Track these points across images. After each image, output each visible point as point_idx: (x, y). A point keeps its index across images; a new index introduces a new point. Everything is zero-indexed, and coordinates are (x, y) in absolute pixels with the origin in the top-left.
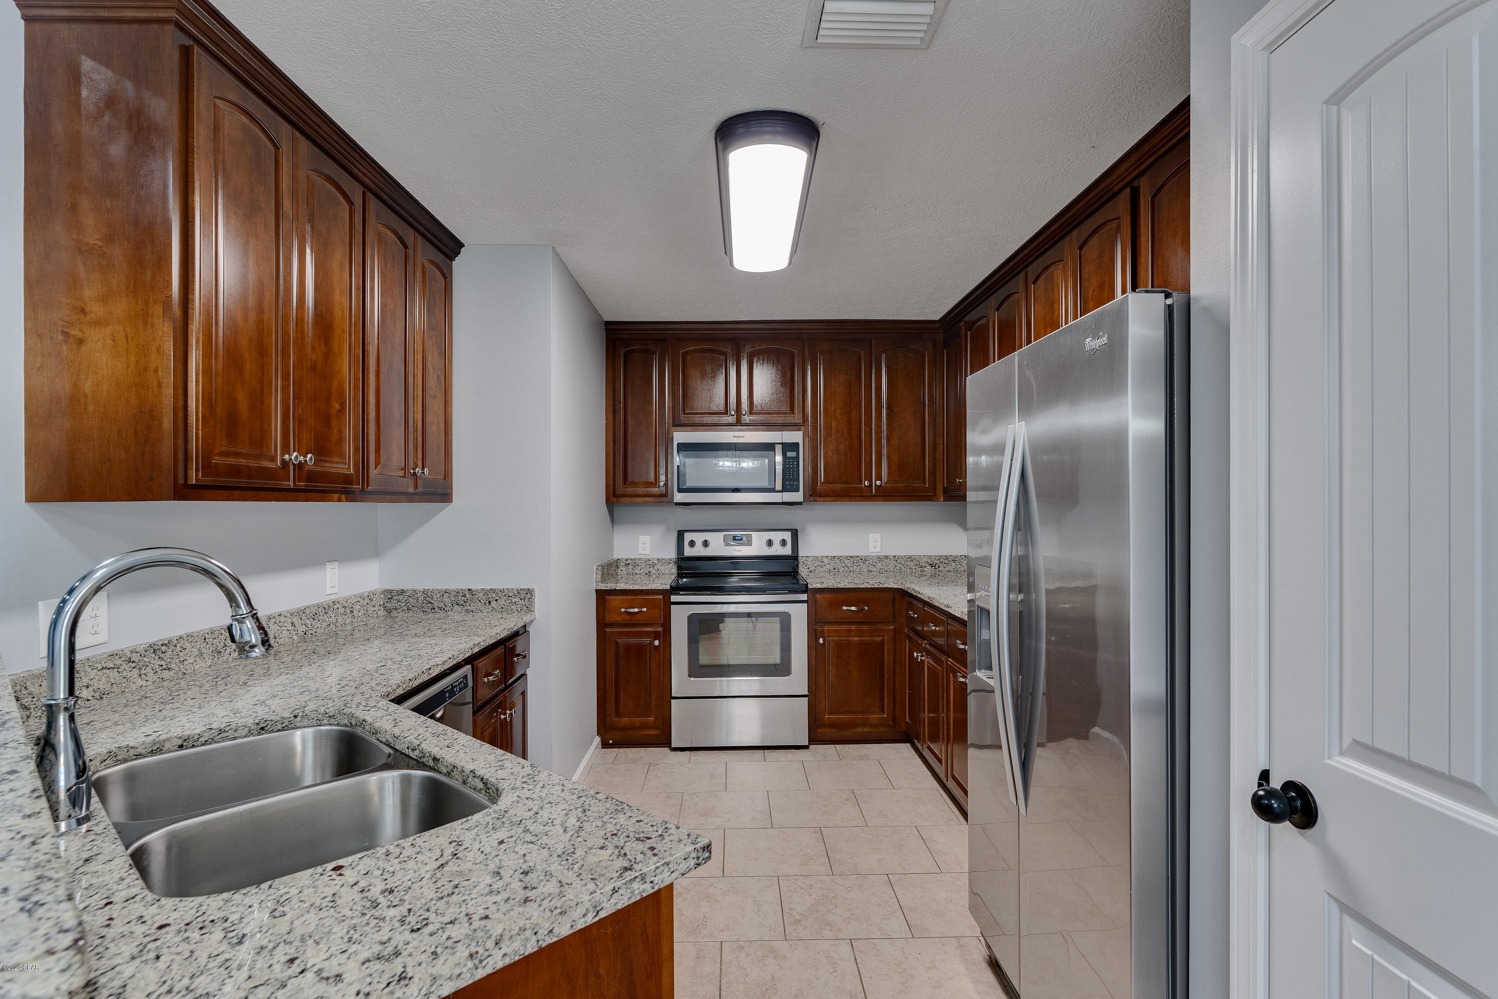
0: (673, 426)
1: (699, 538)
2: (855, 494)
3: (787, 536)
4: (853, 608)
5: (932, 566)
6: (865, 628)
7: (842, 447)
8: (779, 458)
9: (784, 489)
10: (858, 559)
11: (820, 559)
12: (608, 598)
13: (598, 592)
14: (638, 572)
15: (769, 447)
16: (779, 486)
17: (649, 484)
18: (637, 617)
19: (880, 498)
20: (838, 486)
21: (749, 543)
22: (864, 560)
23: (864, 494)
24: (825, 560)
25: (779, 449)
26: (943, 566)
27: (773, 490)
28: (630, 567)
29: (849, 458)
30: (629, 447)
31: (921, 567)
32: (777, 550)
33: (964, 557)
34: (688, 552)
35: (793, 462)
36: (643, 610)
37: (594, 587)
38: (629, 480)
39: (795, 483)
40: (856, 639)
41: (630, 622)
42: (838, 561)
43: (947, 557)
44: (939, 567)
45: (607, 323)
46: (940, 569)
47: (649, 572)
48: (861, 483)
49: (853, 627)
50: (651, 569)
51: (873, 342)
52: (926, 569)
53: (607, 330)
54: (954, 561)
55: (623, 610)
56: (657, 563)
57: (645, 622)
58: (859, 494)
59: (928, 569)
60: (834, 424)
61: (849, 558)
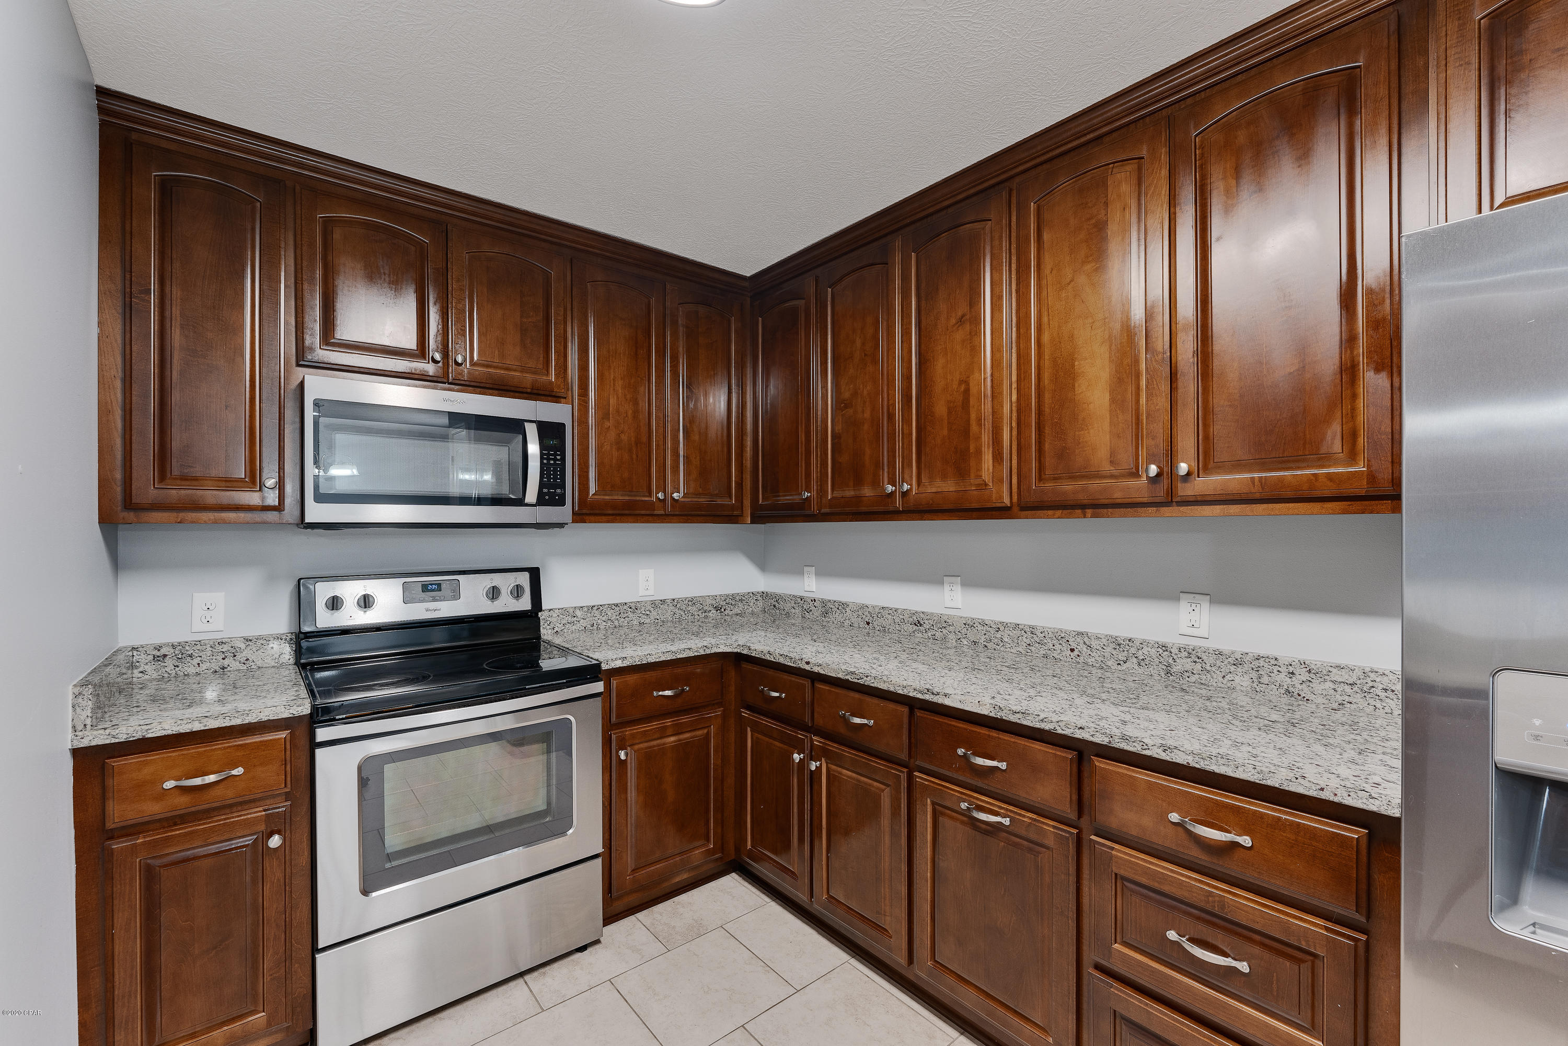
0: (298, 365)
1: (350, 591)
2: (643, 512)
3: (524, 579)
4: (668, 693)
5: (717, 609)
6: (685, 719)
7: (624, 437)
8: (534, 449)
9: (542, 500)
10: (625, 607)
11: (571, 611)
12: (116, 763)
13: (78, 754)
14: (192, 670)
15: (515, 426)
16: (531, 495)
17: (230, 483)
18: (218, 792)
19: (675, 518)
20: (619, 497)
21: (456, 595)
22: (634, 607)
23: (656, 512)
24: (578, 613)
25: (532, 432)
26: (729, 609)
27: (520, 502)
28: (169, 663)
29: (634, 456)
30: (176, 397)
31: (705, 612)
32: (506, 604)
33: (752, 595)
34: (325, 619)
35: (555, 455)
36: (235, 772)
37: (68, 742)
38: (176, 472)
39: (559, 491)
40: (672, 739)
41: (193, 809)
42: (597, 613)
43: (733, 597)
44: (725, 610)
45: (102, 92)
46: (726, 612)
47: (223, 668)
48: (650, 495)
49: (668, 722)
50: (226, 662)
51: (668, 286)
52: (710, 614)
53: (101, 110)
54: (741, 600)
55: (169, 785)
56: (243, 646)
57: (240, 799)
58: (648, 512)
59: (713, 614)
60: (613, 401)
61: (614, 607)
